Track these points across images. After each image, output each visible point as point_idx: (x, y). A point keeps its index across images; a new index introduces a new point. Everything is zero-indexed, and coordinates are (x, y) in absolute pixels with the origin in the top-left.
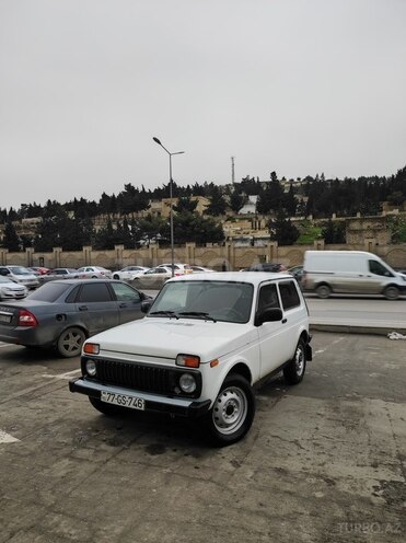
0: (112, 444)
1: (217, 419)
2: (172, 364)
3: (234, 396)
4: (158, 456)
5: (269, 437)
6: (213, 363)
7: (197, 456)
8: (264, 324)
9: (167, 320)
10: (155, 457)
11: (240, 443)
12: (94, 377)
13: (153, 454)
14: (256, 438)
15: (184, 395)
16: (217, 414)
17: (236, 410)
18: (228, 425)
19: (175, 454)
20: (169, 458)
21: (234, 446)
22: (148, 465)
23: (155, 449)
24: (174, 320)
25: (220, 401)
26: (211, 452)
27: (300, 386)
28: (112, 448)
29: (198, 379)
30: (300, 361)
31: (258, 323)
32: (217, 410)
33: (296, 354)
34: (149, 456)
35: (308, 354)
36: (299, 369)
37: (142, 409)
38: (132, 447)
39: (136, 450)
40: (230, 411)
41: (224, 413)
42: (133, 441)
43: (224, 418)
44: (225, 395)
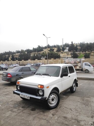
0: (23, 107)
1: (49, 102)
2: (37, 87)
3: (54, 96)
4: (33, 111)
5: (64, 107)
6: (48, 87)
7: (43, 112)
8: (63, 77)
9: (39, 76)
10: (32, 112)
11: (56, 109)
12: (19, 90)
13: (32, 111)
14: (60, 107)
15: (40, 96)
16: (49, 101)
17: (54, 100)
18: (52, 104)
19: (38, 111)
20: (36, 112)
21: (54, 109)
22: (30, 114)
23: (33, 110)
24: (40, 76)
25: (50, 97)
26: (47, 111)
27: (74, 93)
28: (22, 109)
29: (43, 91)
30: (74, 87)
31: (62, 77)
32: (49, 100)
33: (73, 85)
35: (77, 85)
36: (74, 89)
37: (29, 99)
38: (27, 109)
39: (28, 109)
40: (53, 100)
41: (51, 101)
42: (28, 107)
43: (51, 102)
44: (51, 96)
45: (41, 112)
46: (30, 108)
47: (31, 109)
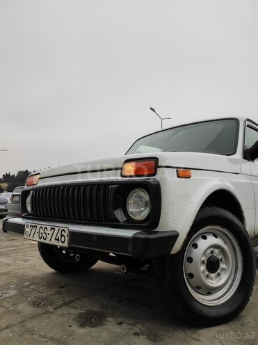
1: (191, 275)
2: (115, 177)
4: (88, 329)
8: (256, 162)
10: (82, 331)
11: (234, 325)
13: (82, 325)
15: (130, 223)
16: (187, 268)
17: (222, 265)
18: (210, 291)
19: (118, 329)
20: (104, 335)
21: (222, 328)
23: (88, 320)
25: (195, 246)
29: (155, 193)
32: (190, 260)
34: (75, 327)
37: (66, 245)
39: (62, 315)
40: (212, 265)
41: (203, 268)
42: (67, 304)
43: (203, 277)
44: (205, 238)
45: (136, 334)
46: (74, 311)
47: (80, 315)
